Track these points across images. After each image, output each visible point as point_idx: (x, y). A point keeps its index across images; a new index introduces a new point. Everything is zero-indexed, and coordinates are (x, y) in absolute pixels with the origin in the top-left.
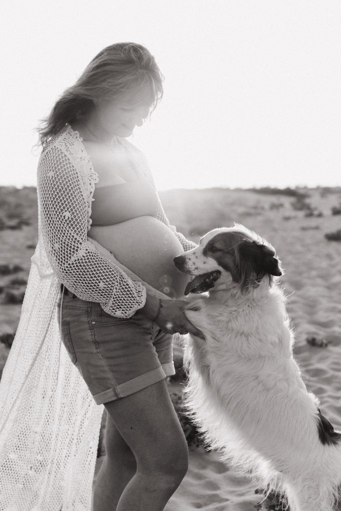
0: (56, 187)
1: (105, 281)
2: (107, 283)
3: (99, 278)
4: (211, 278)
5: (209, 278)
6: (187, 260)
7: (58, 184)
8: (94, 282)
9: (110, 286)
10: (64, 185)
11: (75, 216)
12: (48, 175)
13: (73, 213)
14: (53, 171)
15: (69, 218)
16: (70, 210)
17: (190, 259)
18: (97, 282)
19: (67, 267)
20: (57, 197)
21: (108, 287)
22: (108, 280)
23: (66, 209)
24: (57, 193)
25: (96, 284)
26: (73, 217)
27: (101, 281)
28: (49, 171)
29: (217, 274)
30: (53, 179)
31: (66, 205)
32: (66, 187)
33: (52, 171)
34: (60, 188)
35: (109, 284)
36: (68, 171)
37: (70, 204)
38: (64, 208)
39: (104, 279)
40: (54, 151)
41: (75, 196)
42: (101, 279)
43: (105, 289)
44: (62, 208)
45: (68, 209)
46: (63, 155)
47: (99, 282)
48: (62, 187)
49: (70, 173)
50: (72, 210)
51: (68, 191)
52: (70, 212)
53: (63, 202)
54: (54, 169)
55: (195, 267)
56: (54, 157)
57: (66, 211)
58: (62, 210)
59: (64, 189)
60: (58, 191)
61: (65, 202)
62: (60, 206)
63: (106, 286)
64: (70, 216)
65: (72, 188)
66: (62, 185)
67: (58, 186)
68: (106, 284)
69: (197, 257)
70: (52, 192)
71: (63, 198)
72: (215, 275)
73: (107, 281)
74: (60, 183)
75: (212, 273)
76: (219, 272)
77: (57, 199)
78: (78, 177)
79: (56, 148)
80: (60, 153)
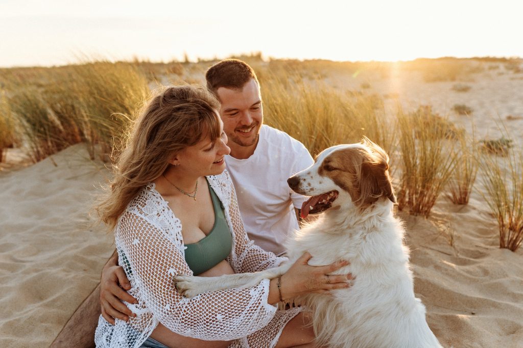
0: (147, 252)
1: (220, 312)
2: (224, 313)
3: (214, 312)
4: (328, 198)
5: (326, 199)
6: (302, 181)
7: (148, 248)
8: (211, 318)
9: (227, 314)
10: (154, 246)
11: (179, 268)
12: (134, 243)
13: (176, 266)
14: (137, 238)
15: (175, 273)
16: (172, 265)
17: (305, 180)
18: (214, 316)
19: (184, 315)
20: (154, 261)
21: (226, 316)
22: (223, 310)
23: (168, 267)
24: (151, 256)
25: (214, 319)
26: (178, 270)
27: (217, 314)
28: (133, 240)
29: (334, 194)
30: (141, 246)
31: (166, 263)
32: (156, 247)
33: (135, 239)
34: (151, 251)
35: (226, 313)
36: (151, 232)
37: (169, 260)
38: (166, 267)
39: (219, 310)
40: (128, 217)
41: (169, 250)
42: (216, 312)
43: (225, 319)
44: (163, 268)
45: (169, 265)
46: (139, 219)
47: (216, 315)
48: (153, 249)
49: (154, 233)
50: (173, 264)
51: (160, 249)
52: (172, 267)
53: (161, 262)
54: (136, 236)
55: (310, 188)
56: (130, 224)
57: (169, 269)
58: (165, 270)
59: (156, 250)
60: (151, 255)
61: (163, 261)
62: (161, 268)
63: (224, 316)
64: (175, 271)
65: (163, 245)
66: (152, 247)
67: (149, 250)
68: (223, 315)
69: (312, 177)
70: (146, 258)
71: (160, 259)
72: (332, 195)
73: (222, 312)
74: (149, 246)
75: (329, 193)
76: (336, 192)
77: (154, 263)
78: (162, 233)
79: (129, 213)
80: (135, 218)
